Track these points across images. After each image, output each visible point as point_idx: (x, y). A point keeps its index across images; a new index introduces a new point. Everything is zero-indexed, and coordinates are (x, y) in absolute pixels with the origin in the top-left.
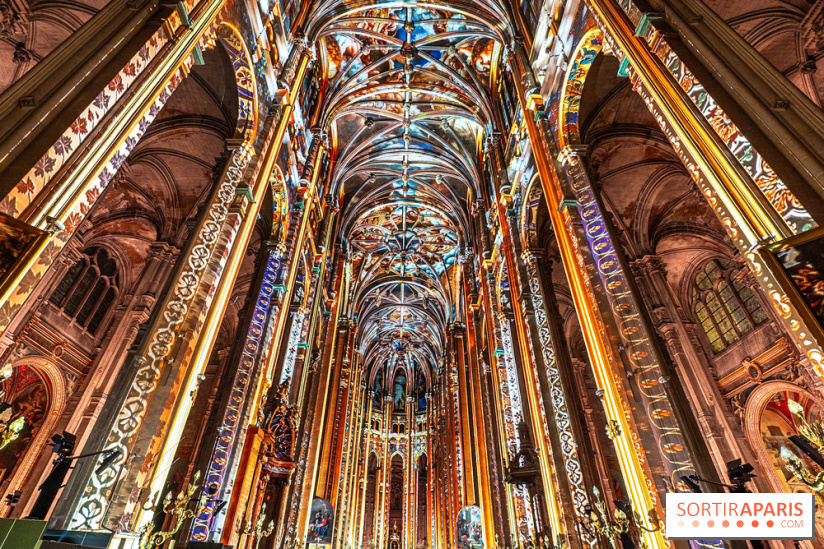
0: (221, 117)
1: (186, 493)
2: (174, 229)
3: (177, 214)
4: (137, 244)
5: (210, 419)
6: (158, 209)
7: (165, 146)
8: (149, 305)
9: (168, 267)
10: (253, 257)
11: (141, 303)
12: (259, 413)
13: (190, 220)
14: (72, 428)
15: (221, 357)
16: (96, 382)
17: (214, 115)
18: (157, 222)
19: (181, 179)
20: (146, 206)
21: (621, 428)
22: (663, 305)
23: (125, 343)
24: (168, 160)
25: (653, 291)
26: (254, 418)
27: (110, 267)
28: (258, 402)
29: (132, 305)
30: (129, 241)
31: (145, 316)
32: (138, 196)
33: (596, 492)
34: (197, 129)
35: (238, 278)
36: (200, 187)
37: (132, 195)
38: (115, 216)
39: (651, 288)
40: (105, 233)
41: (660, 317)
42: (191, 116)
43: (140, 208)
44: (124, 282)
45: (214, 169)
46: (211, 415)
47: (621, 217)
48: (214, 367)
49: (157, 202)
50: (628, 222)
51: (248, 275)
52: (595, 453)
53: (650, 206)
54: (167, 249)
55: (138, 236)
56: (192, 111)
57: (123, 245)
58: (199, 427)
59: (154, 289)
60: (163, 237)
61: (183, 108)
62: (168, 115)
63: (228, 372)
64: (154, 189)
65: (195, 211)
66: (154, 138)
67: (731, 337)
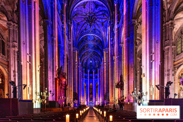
1: (45, 92)
2: (12, 16)
5: (45, 77)
8: (16, 45)
9: (16, 32)
10: (42, 26)
11: (14, 45)
12: (56, 75)
13: (16, 11)
14: (12, 79)
15: (42, 61)
16: (12, 69)
21: (145, 75)
22: (168, 40)
23: (15, 58)
25: (167, 35)
26: (56, 76)
28: (56, 72)
29: (11, 46)
31: (17, 49)
33: (135, 89)
35: (40, 35)
39: (167, 34)
41: (166, 44)
44: (5, 38)
46: (45, 76)
48: (42, 64)
51: (42, 34)
52: (138, 81)
54: (13, 24)
58: (43, 79)
59: (15, 39)
60: (9, 19)
63: (46, 64)
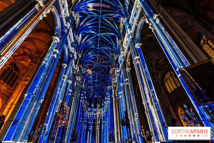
0: (50, 30)
1: (37, 131)
2: (36, 59)
3: (37, 55)
4: (25, 63)
5: (45, 111)
6: (32, 54)
7: (35, 37)
8: (28, 80)
9: (34, 70)
11: (26, 79)
13: (41, 57)
14: (4, 114)
15: (48, 94)
16: (12, 101)
17: (49, 30)
18: (31, 57)
19: (39, 46)
20: (28, 53)
23: (21, 90)
24: (35, 41)
27: (17, 69)
29: (23, 79)
30: (23, 62)
31: (27, 83)
32: (26, 50)
33: (142, 127)
34: (44, 33)
35: (54, 73)
36: (44, 48)
37: (24, 49)
38: (19, 55)
40: (16, 60)
42: (42, 30)
43: (26, 53)
44: (21, 73)
45: (48, 44)
46: (45, 109)
47: (149, 61)
48: (46, 96)
49: (31, 52)
50: (151, 62)
51: (57, 72)
53: (156, 59)
54: (34, 65)
55: (26, 61)
56: (42, 28)
57: (21, 63)
59: (30, 75)
60: (33, 61)
61: (40, 27)
62: (36, 29)
64: (31, 48)
65: (43, 55)
66: (32, 35)
67: (172, 90)
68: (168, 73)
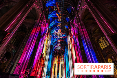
12: (39, 58)
17: (33, 17)
34: (31, 19)
37: (22, 28)
53: (93, 30)
61: (29, 16)
66: (25, 20)
67: (104, 48)
68: (101, 38)
